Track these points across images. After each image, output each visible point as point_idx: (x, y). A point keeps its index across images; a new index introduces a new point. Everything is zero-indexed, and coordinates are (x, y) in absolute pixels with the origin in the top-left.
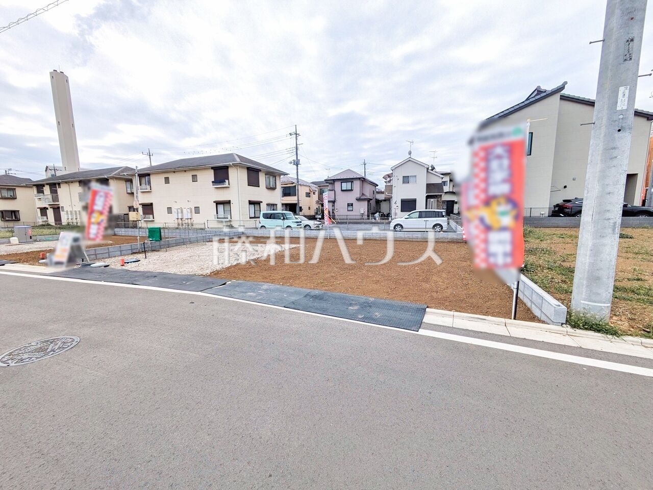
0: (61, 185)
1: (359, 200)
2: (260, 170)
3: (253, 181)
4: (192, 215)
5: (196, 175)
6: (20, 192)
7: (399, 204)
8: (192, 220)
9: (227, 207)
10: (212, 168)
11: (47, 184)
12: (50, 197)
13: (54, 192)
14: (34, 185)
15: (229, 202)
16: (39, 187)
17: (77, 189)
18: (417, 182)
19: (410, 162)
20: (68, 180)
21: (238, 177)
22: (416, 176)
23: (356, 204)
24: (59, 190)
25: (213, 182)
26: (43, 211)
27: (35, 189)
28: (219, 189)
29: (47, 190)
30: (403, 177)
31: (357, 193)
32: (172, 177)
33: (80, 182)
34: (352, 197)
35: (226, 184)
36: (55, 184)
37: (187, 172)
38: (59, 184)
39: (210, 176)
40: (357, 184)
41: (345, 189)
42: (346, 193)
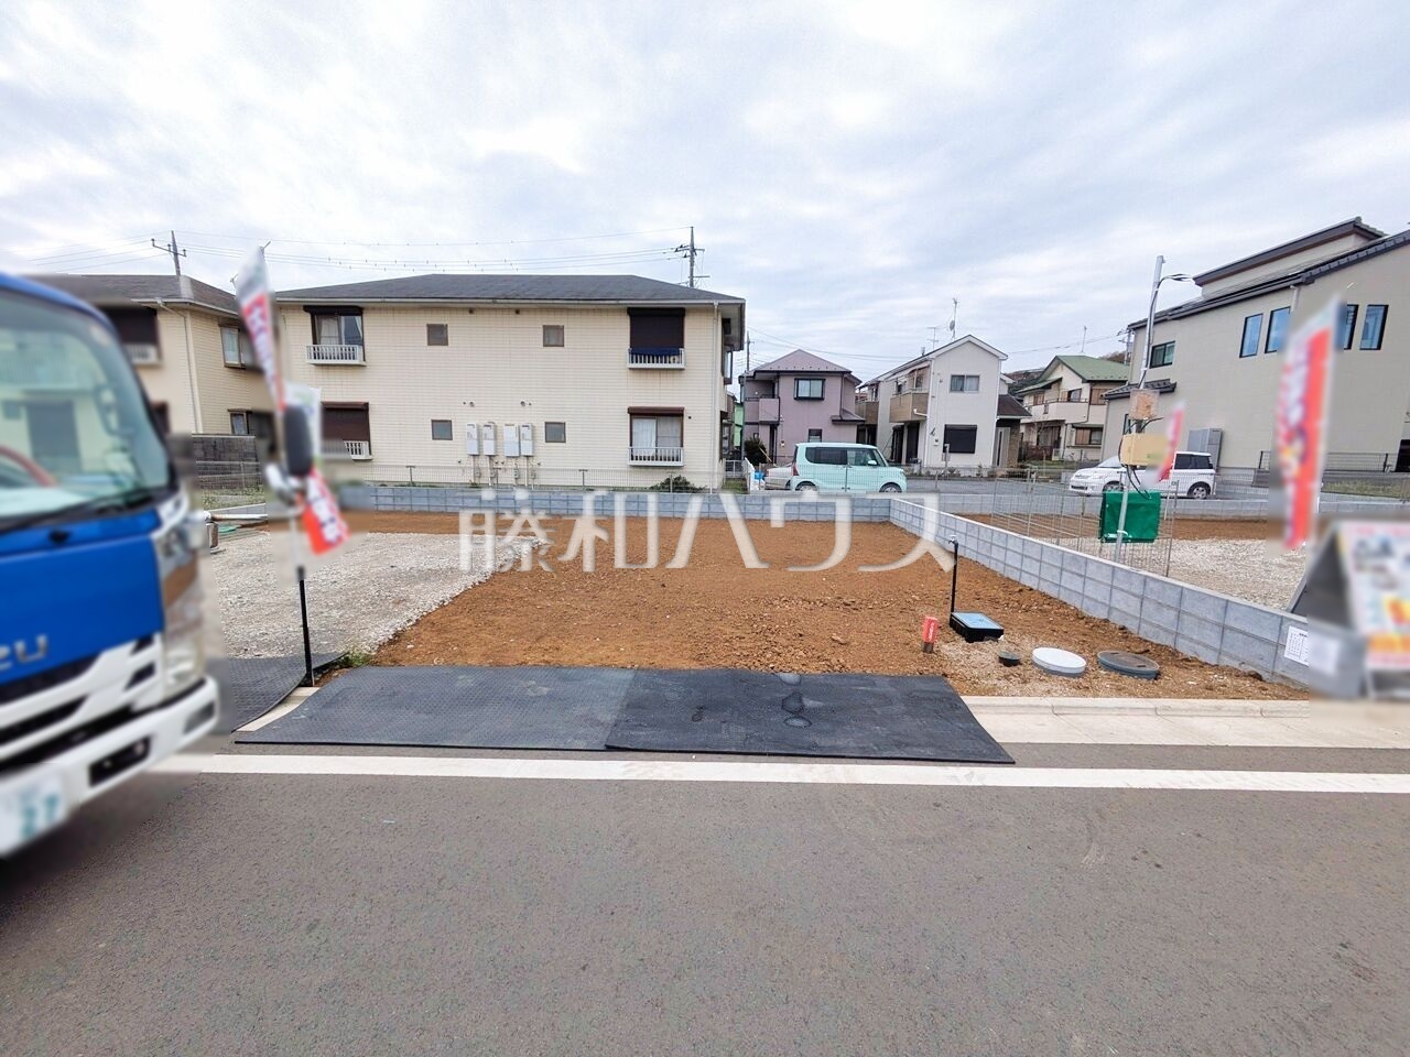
1: (838, 422)
4: (533, 447)
5: (560, 329)
7: (940, 435)
8: (534, 462)
9: (669, 427)
10: (627, 310)
15: (676, 414)
18: (980, 389)
19: (968, 346)
22: (978, 377)
23: (828, 430)
25: (624, 351)
28: (644, 375)
30: (953, 376)
31: (832, 407)
32: (460, 328)
34: (820, 416)
35: (682, 361)
37: (524, 315)
39: (617, 334)
40: (834, 385)
41: (807, 395)
42: (806, 404)
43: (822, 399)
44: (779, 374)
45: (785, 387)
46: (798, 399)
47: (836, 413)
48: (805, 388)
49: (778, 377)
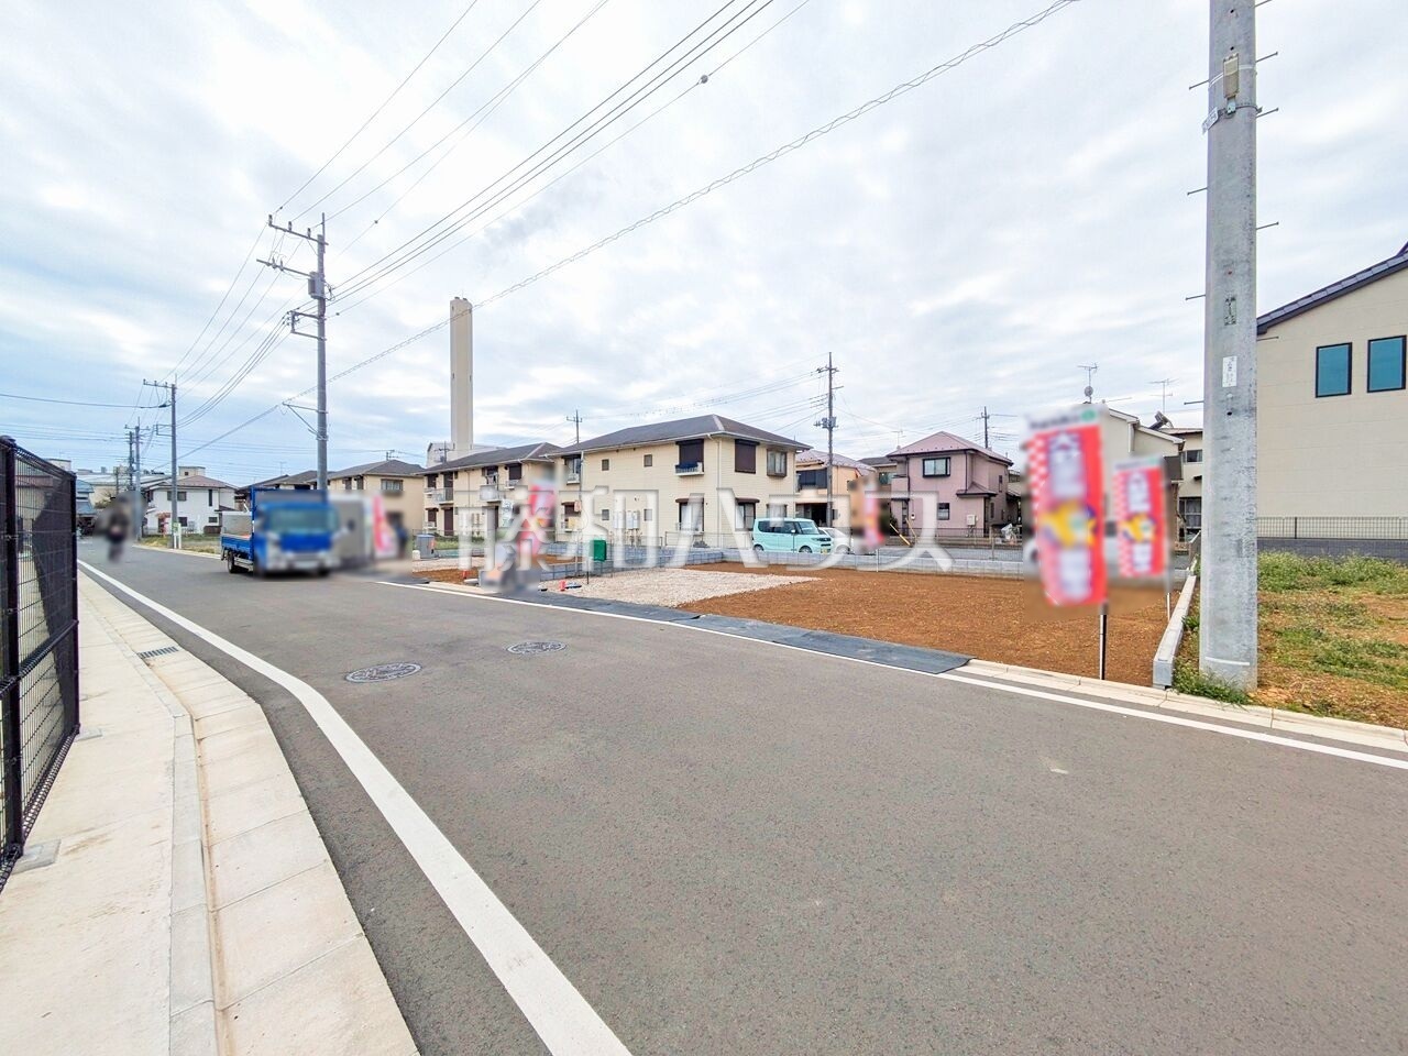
0: (459, 475)
1: (962, 495)
2: (758, 444)
3: (745, 465)
4: (639, 524)
5: (651, 456)
6: (408, 485)
8: (639, 532)
10: (677, 443)
11: (442, 473)
12: (443, 492)
13: (449, 485)
14: (426, 475)
16: (431, 477)
17: (478, 479)
20: (467, 466)
21: (719, 457)
23: (957, 507)
24: (455, 482)
25: (677, 467)
26: (432, 512)
27: (425, 482)
28: (685, 479)
29: (440, 481)
31: (959, 480)
32: (613, 459)
33: (483, 469)
34: (947, 491)
35: (699, 470)
36: (451, 473)
37: (637, 451)
38: (456, 473)
39: (672, 456)
40: (959, 465)
41: (932, 473)
42: (934, 481)
43: (946, 475)
44: (908, 456)
45: (915, 465)
46: (925, 476)
47: (962, 487)
48: (930, 467)
49: (908, 459)
